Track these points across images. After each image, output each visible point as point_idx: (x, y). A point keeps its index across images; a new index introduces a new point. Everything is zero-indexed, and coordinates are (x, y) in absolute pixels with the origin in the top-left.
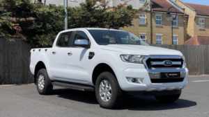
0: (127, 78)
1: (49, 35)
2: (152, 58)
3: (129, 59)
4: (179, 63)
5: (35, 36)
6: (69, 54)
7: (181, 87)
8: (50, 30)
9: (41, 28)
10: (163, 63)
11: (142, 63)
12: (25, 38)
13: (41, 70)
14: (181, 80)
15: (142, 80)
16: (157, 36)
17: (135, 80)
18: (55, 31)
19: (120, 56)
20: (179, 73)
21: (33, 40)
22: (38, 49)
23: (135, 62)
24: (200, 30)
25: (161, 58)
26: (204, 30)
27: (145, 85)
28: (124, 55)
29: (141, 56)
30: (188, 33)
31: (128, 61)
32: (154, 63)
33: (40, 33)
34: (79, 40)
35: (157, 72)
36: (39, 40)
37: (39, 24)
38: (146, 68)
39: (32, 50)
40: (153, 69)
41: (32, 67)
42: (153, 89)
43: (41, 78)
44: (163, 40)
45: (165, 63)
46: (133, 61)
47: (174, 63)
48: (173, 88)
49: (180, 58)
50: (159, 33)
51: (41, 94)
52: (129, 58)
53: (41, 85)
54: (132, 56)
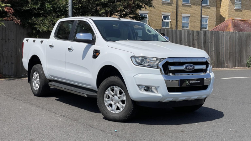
0: (139, 86)
1: (49, 17)
2: (170, 61)
3: (142, 62)
4: (204, 67)
5: (31, 18)
6: (69, 49)
7: (204, 97)
8: (50, 12)
9: (39, 9)
10: (183, 68)
11: (158, 67)
12: (19, 21)
13: (36, 66)
14: (205, 87)
15: (156, 88)
16: (184, 18)
17: (148, 89)
18: (56, 12)
19: (131, 57)
20: (202, 80)
21: (28, 23)
22: (32, 39)
23: (149, 66)
24: (236, 10)
25: (182, 61)
26: (241, 11)
27: (160, 95)
28: (135, 57)
29: (157, 59)
30: (221, 14)
31: (140, 64)
32: (172, 68)
33: (38, 15)
34: (81, 34)
35: (175, 79)
36: (36, 24)
37: (36, 4)
38: (162, 73)
39: (25, 39)
40: (171, 74)
41: (26, 62)
42: (171, 99)
43: (36, 75)
44: (191, 22)
45: (186, 68)
46: (147, 64)
47: (197, 67)
48: (195, 98)
49: (204, 61)
50: (186, 13)
51: (35, 95)
52: (142, 60)
53: (36, 85)
54: (145, 58)
